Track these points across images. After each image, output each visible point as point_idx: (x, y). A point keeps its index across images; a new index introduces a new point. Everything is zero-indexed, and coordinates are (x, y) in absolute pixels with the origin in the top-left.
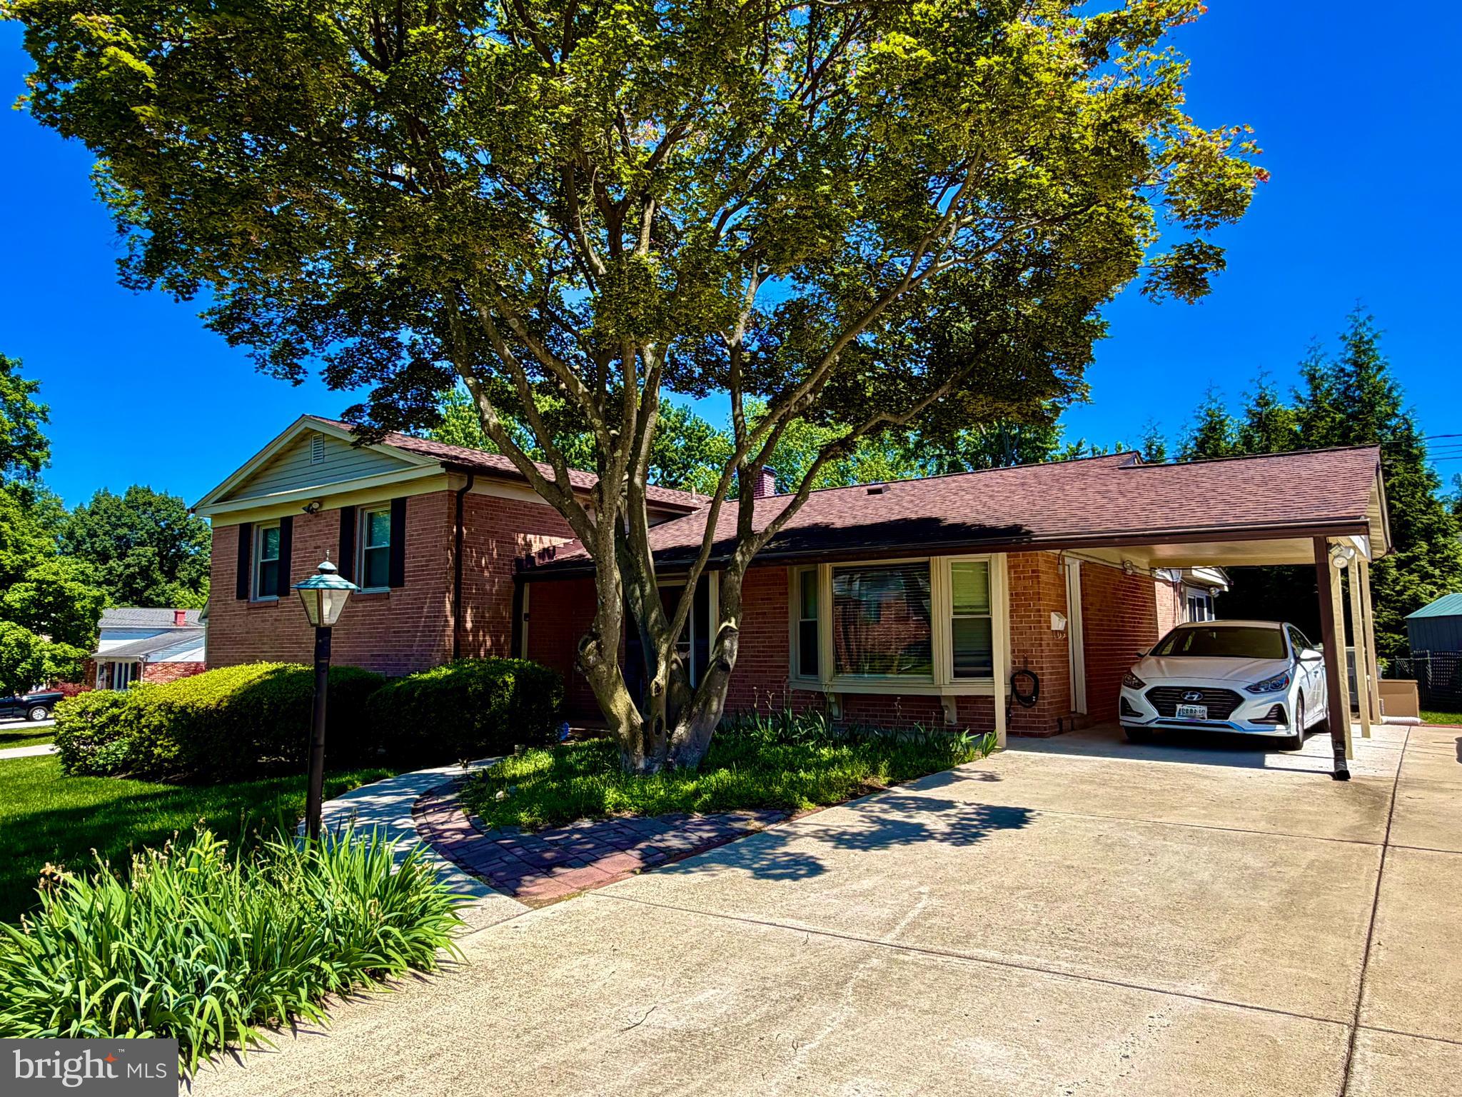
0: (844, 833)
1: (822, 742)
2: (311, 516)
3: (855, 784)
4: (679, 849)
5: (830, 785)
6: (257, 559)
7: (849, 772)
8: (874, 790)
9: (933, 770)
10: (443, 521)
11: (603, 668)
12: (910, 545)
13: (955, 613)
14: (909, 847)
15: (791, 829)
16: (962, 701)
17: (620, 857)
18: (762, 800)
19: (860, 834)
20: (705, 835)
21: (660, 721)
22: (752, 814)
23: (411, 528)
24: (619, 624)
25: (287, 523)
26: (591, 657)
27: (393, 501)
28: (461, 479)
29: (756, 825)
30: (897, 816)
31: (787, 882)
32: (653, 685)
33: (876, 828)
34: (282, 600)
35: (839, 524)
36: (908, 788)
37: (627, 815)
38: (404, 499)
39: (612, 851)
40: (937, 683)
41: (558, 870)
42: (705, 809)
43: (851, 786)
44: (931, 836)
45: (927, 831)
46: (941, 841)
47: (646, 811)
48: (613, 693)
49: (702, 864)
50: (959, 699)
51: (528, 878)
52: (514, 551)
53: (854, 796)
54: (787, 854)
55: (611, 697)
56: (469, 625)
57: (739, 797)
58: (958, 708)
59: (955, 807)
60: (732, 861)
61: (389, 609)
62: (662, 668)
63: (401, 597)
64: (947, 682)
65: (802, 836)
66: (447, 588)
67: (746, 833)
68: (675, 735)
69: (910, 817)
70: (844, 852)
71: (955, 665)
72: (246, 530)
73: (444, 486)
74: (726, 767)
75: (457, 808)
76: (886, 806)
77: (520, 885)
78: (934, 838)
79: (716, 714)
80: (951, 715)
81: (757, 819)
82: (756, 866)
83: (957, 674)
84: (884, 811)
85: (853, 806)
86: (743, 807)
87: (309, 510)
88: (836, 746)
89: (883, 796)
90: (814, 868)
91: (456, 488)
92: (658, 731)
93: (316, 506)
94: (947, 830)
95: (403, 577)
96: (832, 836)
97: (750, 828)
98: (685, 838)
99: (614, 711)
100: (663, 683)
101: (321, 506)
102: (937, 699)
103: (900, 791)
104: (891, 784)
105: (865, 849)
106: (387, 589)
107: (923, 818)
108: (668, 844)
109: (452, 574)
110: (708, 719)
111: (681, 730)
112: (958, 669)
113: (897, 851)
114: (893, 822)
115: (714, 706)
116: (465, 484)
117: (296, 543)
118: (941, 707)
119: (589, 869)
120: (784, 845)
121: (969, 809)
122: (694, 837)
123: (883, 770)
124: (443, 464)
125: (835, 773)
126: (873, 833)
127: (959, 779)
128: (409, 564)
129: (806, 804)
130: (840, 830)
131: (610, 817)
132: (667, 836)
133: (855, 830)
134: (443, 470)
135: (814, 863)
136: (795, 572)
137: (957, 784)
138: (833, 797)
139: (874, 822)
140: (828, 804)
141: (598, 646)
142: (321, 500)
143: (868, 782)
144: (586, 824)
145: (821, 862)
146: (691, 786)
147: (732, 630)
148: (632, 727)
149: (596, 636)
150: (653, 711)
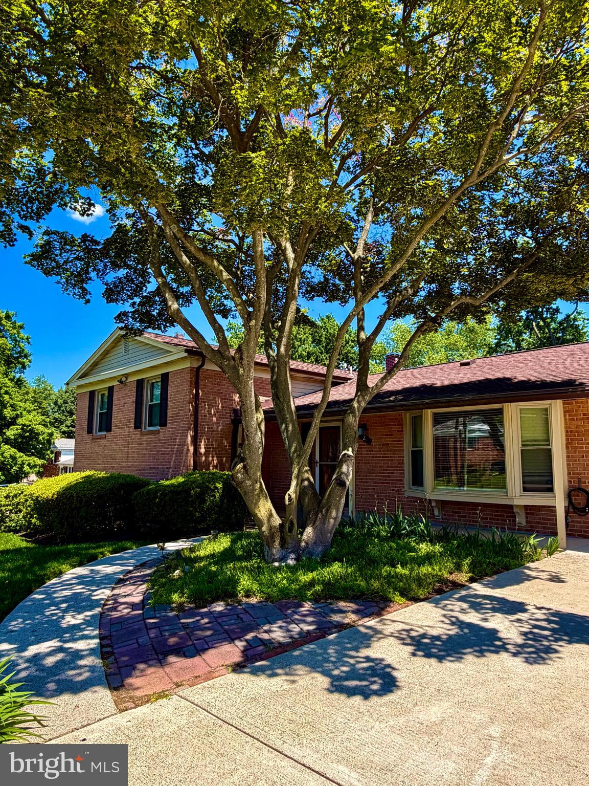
0: (424, 636)
1: (422, 538)
2: (122, 385)
3: (442, 581)
4: (279, 643)
5: (419, 581)
6: (97, 411)
7: (437, 568)
8: (457, 586)
9: (507, 568)
10: (186, 387)
11: (249, 483)
12: (487, 395)
13: (523, 445)
14: (483, 660)
15: (379, 627)
16: (529, 510)
17: (226, 648)
18: (363, 594)
19: (438, 638)
20: (306, 628)
21: (292, 523)
22: (353, 606)
23: (171, 390)
24: (260, 451)
25: (111, 389)
26: (239, 475)
27: (162, 374)
28: (198, 360)
29: (351, 618)
30: (473, 618)
31: (357, 700)
32: (287, 497)
33: (454, 631)
34: (108, 434)
35: (439, 384)
36: (486, 585)
37: (254, 600)
38: (168, 373)
39: (224, 640)
40: (510, 494)
41: (172, 659)
42: (316, 599)
43: (438, 581)
44: (504, 648)
45: (500, 639)
46: (515, 655)
47: (269, 598)
48: (258, 501)
49: (288, 666)
50: (527, 508)
51: (142, 666)
52: (232, 405)
53: (439, 591)
54: (368, 659)
55: (256, 504)
56: (203, 450)
57: (345, 589)
58: (527, 514)
59: (525, 611)
60: (315, 664)
61: (159, 440)
62: (294, 483)
63: (165, 433)
64: (518, 495)
65: (386, 636)
66: (190, 427)
67: (341, 627)
68: (305, 534)
69: (486, 620)
70: (421, 662)
71: (524, 483)
72: (92, 394)
73: (187, 365)
74: (339, 561)
75: (144, 582)
76: (465, 606)
77: (129, 675)
78: (507, 650)
79: (335, 519)
80: (521, 519)
81: (353, 612)
82: (336, 672)
83: (525, 490)
84: (463, 611)
85: (437, 603)
86: (346, 599)
87: (121, 382)
88: (432, 542)
89: (464, 593)
90: (389, 684)
91: (196, 365)
92: (291, 530)
93: (124, 379)
94: (520, 641)
95: (166, 420)
96: (412, 638)
97: (346, 621)
98: (288, 631)
99: (259, 515)
100: (293, 496)
101: (127, 379)
102: (511, 507)
103: (479, 588)
104: (472, 580)
105: (441, 659)
106: (158, 428)
107: (498, 623)
108: (273, 635)
109: (191, 419)
110: (329, 522)
111: (309, 530)
112: (527, 486)
113: (470, 664)
114: (470, 625)
115: (334, 514)
116: (200, 363)
117: (115, 402)
118: (513, 513)
119: (197, 660)
120: (368, 646)
121: (540, 615)
122: (295, 629)
123: (466, 568)
124: (186, 351)
125: (425, 569)
126: (450, 636)
127: (529, 578)
128: (170, 413)
129: (398, 598)
130: (422, 631)
131: (239, 602)
132: (274, 627)
133: (435, 632)
134: (186, 354)
135: (389, 674)
136: (407, 417)
137: (527, 583)
138: (421, 593)
139: (453, 624)
140: (416, 600)
141: (245, 467)
142: (126, 376)
143: (452, 577)
144: (219, 607)
145: (395, 674)
146: (310, 576)
147: (349, 456)
148: (271, 528)
149: (243, 460)
150: (287, 515)
